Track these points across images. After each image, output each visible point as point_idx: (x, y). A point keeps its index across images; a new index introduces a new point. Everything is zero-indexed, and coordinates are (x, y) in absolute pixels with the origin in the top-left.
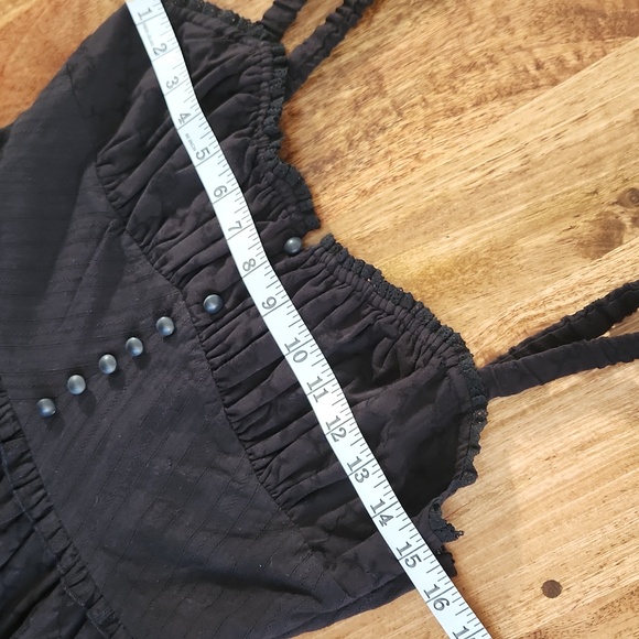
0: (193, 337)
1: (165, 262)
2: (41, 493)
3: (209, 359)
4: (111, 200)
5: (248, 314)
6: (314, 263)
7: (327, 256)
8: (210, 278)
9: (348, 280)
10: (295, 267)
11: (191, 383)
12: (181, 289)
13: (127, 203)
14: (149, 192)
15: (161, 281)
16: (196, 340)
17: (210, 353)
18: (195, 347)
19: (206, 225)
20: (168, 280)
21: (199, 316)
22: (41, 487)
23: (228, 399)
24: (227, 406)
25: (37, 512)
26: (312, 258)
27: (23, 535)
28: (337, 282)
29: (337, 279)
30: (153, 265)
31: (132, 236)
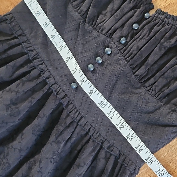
0: (118, 53)
1: (102, 30)
2: (78, 113)
3: (125, 59)
4: (79, 13)
5: (137, 41)
6: (156, 20)
7: (160, 16)
8: (120, 32)
9: (170, 23)
10: (149, 22)
11: (121, 68)
12: (111, 38)
13: (85, 13)
14: (92, 8)
15: (103, 37)
16: (120, 54)
17: (125, 57)
18: (120, 56)
19: (115, 14)
20: (106, 36)
21: (119, 45)
22: (77, 111)
23: (134, 71)
24: (134, 73)
25: (78, 119)
26: (155, 18)
27: (75, 126)
28: (166, 24)
29: (165, 23)
30: (98, 32)
31: (88, 24)
